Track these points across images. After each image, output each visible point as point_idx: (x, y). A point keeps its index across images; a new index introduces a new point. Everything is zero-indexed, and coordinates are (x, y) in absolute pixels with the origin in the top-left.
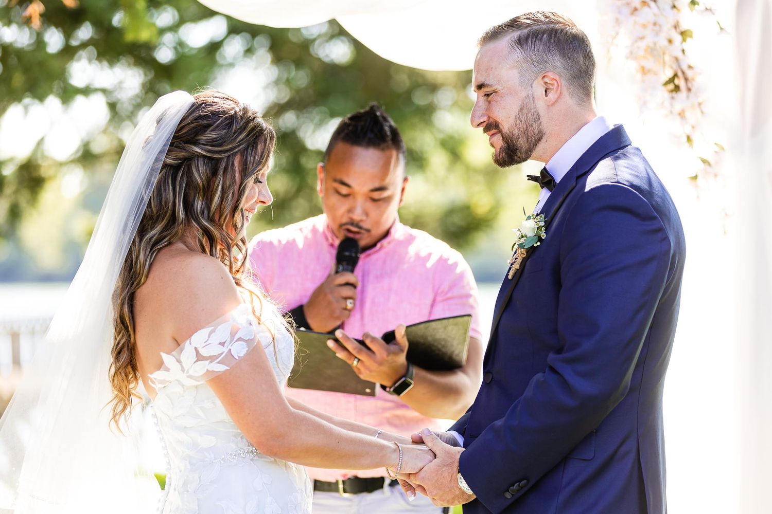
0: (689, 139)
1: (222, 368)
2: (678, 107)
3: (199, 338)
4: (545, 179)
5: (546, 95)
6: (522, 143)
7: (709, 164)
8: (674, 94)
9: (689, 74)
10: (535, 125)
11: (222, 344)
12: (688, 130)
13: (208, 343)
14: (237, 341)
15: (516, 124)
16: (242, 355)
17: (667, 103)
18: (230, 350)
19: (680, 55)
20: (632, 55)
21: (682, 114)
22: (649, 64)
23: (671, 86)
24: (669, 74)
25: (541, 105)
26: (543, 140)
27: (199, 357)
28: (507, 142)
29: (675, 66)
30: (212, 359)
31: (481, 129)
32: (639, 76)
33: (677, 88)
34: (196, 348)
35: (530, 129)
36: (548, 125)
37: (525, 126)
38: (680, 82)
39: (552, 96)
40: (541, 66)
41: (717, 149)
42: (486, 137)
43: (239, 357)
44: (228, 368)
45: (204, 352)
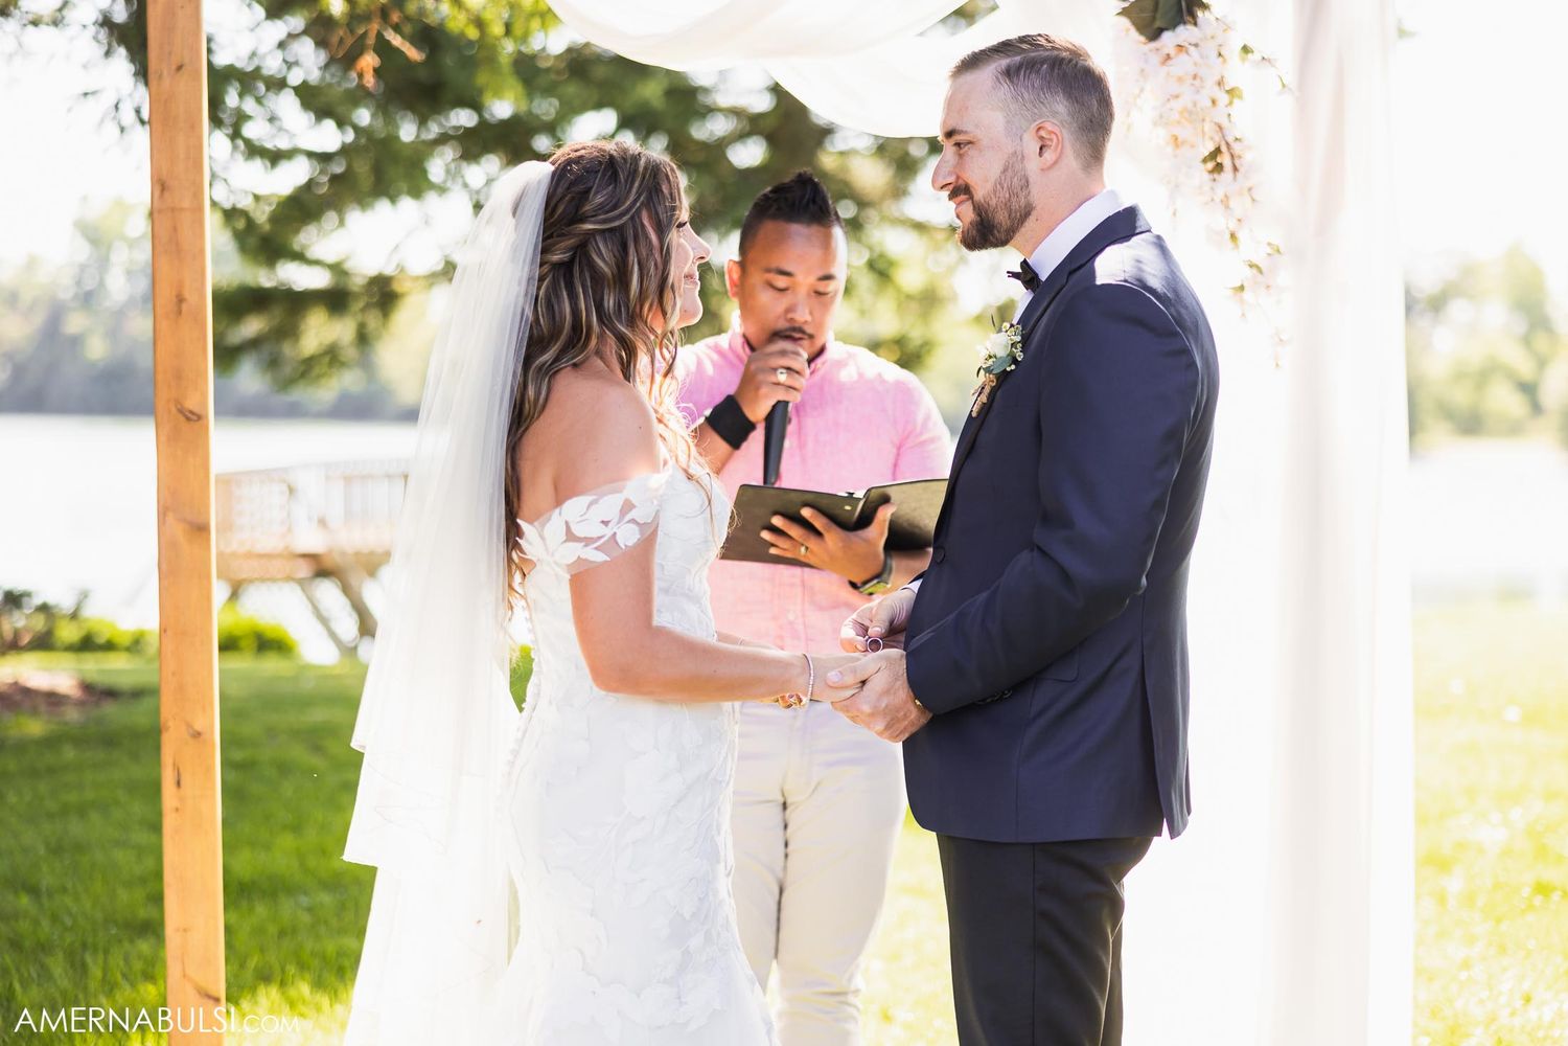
0: (1233, 236)
1: (600, 557)
2: (1220, 193)
3: (573, 507)
4: (1027, 275)
5: (1041, 154)
6: (1001, 218)
7: (1261, 272)
8: (1216, 176)
9: (1237, 148)
10: (1022, 195)
11: (605, 523)
12: (1232, 225)
13: (583, 518)
14: (629, 522)
15: (995, 192)
16: (630, 543)
17: (1206, 188)
18: (615, 533)
19: (1225, 122)
20: (1161, 120)
21: (1225, 202)
22: (1185, 132)
23: (1211, 165)
24: (1211, 147)
25: (1033, 165)
26: (1032, 218)
27: (570, 536)
28: (980, 215)
29: (1217, 138)
30: (588, 541)
31: (945, 194)
32: (1170, 149)
33: (1219, 168)
34: (567, 523)
35: (1014, 200)
36: (1038, 194)
37: (1007, 195)
38: (1225, 159)
39: (1049, 155)
40: (1036, 111)
41: (1269, 250)
42: (952, 205)
43: (626, 546)
44: (608, 559)
45: (578, 531)
